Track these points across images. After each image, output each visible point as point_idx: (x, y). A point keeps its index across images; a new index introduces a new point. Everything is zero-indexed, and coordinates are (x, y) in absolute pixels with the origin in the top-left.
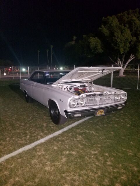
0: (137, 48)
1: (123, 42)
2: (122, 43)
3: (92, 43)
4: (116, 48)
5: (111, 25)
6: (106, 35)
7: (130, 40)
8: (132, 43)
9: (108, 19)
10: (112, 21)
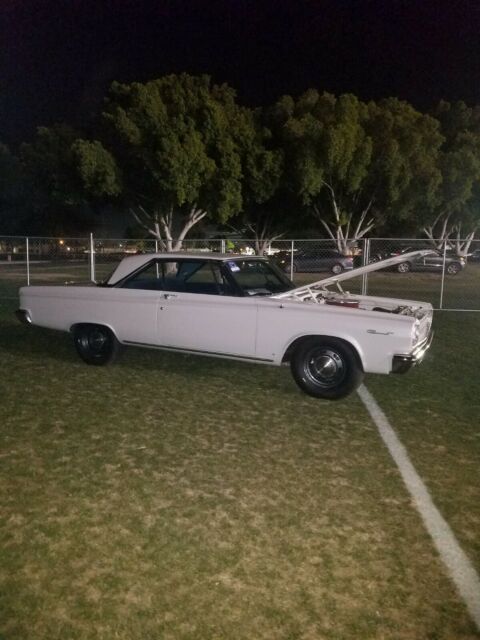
0: (222, 192)
1: (186, 171)
2: (182, 173)
3: (87, 161)
4: (167, 186)
5: (144, 112)
6: (131, 141)
7: (203, 168)
8: (208, 177)
9: (135, 90)
10: (149, 101)
